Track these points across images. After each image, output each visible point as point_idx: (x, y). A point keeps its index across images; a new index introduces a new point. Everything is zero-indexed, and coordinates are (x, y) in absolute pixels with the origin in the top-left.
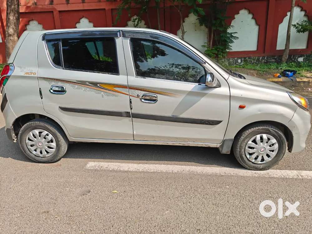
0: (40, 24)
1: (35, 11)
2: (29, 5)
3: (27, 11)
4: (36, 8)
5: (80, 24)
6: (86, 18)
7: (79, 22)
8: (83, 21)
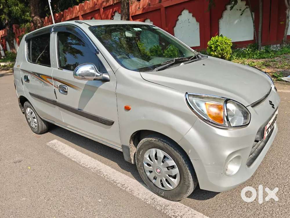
0: (152, 21)
1: (149, 11)
2: (145, 7)
3: (143, 12)
4: (149, 8)
5: (182, 16)
6: (187, 9)
7: (181, 14)
8: (184, 13)
